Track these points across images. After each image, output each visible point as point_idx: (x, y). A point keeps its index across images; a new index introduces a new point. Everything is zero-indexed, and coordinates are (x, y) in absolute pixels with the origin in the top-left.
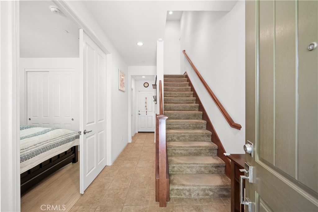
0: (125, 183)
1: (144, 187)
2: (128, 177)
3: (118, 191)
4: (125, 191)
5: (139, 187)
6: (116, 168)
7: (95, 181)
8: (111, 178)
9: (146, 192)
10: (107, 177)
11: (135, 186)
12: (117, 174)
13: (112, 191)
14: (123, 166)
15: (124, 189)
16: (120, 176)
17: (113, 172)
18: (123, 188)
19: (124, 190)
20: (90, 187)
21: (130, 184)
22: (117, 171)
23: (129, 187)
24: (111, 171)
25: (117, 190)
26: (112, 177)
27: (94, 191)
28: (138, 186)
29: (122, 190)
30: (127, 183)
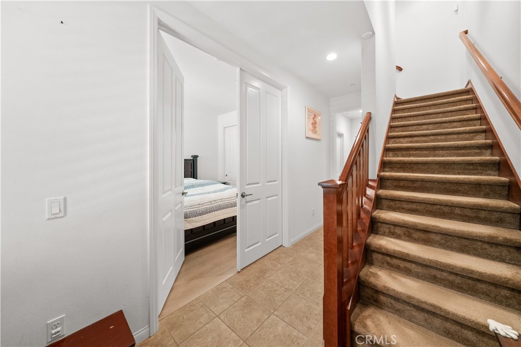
0: (292, 281)
1: (317, 301)
2: (300, 274)
3: (277, 288)
4: (286, 293)
5: (308, 298)
6: (293, 253)
7: (260, 261)
8: (279, 265)
9: (315, 312)
10: (274, 262)
11: (303, 293)
12: (289, 262)
13: (270, 285)
14: (304, 254)
15: (287, 290)
16: (291, 268)
17: (286, 258)
18: (286, 287)
19: (285, 291)
20: (251, 266)
21: (297, 286)
22: (292, 258)
23: (295, 289)
24: (283, 255)
25: (278, 285)
26: (281, 264)
27: (252, 274)
28: (308, 296)
29: (283, 289)
30: (296, 283)
